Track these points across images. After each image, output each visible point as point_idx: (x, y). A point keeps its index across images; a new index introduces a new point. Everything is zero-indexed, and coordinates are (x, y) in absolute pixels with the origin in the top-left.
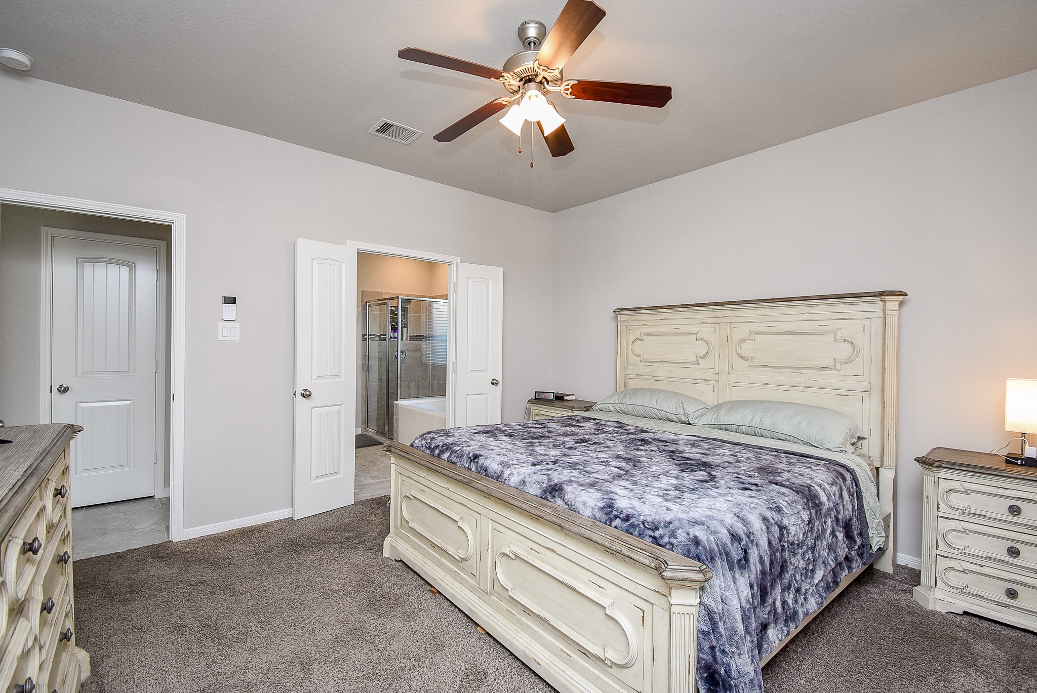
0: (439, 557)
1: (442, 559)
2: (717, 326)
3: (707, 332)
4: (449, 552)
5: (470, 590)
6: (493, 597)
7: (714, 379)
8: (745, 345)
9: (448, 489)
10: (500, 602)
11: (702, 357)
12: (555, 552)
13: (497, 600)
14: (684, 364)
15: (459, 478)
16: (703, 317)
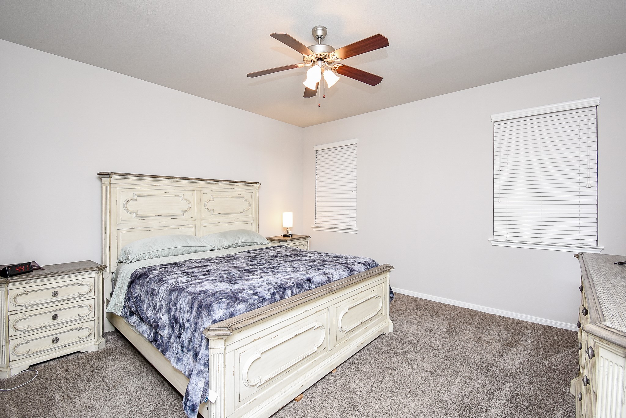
0: (296, 372)
1: (299, 370)
2: (193, 192)
3: (188, 195)
4: (310, 354)
5: (323, 361)
6: (337, 346)
7: (194, 224)
8: (210, 204)
9: (307, 311)
10: (340, 343)
11: (186, 211)
12: (362, 291)
13: (339, 344)
14: (173, 217)
15: (324, 293)
16: (185, 186)
